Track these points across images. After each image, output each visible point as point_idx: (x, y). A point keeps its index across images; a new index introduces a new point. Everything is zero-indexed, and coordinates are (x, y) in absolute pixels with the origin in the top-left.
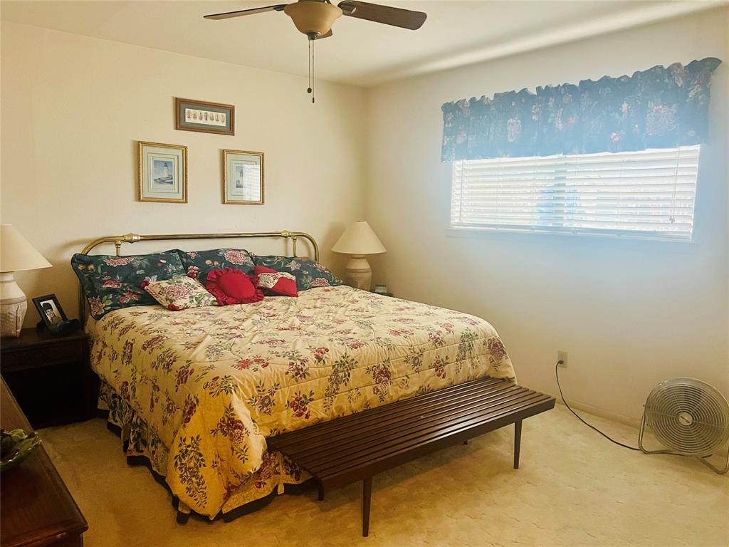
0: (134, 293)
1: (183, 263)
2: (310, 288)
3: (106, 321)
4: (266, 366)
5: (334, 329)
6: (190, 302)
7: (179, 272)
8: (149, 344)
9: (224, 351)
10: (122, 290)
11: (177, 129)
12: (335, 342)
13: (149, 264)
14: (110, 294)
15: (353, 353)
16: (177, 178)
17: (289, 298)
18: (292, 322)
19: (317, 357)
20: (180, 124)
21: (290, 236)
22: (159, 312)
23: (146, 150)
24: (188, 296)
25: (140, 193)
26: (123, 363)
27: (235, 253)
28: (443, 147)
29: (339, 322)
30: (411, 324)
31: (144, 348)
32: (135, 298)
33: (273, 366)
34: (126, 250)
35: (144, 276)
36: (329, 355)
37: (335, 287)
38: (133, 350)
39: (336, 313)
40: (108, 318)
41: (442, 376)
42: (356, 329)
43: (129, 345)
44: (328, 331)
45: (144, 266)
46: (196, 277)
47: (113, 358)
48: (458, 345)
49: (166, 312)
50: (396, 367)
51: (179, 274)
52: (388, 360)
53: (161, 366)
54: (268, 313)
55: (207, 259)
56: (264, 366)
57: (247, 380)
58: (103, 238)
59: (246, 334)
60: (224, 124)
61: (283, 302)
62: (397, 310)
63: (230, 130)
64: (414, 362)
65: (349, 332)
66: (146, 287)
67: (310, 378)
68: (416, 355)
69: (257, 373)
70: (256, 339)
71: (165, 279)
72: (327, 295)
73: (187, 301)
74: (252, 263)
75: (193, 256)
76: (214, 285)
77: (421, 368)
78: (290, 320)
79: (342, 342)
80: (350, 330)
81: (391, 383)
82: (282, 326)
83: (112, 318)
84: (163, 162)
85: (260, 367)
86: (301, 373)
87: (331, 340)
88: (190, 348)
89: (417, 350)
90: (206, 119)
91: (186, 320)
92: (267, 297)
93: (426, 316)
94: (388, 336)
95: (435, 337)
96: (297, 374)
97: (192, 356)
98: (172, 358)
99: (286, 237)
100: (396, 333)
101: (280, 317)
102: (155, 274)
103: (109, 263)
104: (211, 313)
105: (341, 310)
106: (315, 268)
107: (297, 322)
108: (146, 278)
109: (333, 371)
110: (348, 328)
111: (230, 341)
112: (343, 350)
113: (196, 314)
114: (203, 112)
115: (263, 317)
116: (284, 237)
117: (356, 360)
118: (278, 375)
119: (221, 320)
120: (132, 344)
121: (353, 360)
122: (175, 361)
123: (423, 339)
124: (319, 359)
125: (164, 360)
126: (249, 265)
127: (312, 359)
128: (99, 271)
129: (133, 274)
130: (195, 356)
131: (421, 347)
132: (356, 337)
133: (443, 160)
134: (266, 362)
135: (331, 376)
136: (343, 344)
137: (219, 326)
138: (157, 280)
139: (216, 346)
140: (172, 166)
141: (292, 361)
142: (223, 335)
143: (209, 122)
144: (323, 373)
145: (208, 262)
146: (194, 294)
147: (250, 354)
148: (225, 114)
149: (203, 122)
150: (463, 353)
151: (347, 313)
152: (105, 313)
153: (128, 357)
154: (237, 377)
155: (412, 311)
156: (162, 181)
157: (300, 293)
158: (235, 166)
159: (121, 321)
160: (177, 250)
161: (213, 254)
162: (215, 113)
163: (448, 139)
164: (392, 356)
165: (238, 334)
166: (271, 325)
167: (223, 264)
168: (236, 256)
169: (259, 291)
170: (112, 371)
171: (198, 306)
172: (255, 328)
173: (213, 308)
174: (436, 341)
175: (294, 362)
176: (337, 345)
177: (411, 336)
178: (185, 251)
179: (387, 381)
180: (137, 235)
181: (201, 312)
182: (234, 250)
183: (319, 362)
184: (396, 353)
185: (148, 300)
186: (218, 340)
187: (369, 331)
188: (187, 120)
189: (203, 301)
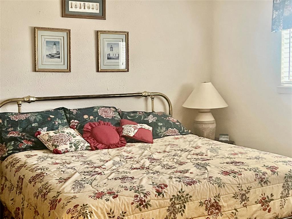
0: (29, 140)
1: (67, 118)
2: (164, 137)
3: (8, 161)
4: (116, 197)
5: (175, 170)
6: (70, 147)
7: (63, 125)
8: (34, 178)
9: (86, 185)
10: (20, 138)
11: (62, 17)
12: (174, 179)
13: (41, 119)
14: (12, 141)
15: (187, 189)
16: (63, 53)
17: (146, 144)
18: (144, 163)
19: (158, 191)
20: (65, 13)
21: (149, 96)
22: (46, 155)
23: (39, 33)
24: (68, 143)
25: (35, 66)
26: (17, 194)
27: (106, 109)
28: (272, 19)
29: (181, 164)
30: (242, 167)
31: (30, 182)
32: (30, 144)
33: (122, 198)
34: (26, 108)
35: (37, 128)
36: (168, 190)
37: (184, 136)
38: (23, 183)
39: (180, 156)
40: (9, 159)
41: (267, 210)
42: (193, 169)
43: (21, 179)
44: (170, 171)
45: (38, 120)
46: (76, 128)
47: (11, 189)
48: (282, 184)
49: (51, 155)
50: (226, 202)
51: (64, 126)
52: (219, 196)
53: (40, 196)
54: (127, 156)
55: (85, 115)
56: (114, 198)
57: (100, 208)
58: (8, 100)
59: (106, 172)
60: (98, 12)
61: (140, 148)
62: (232, 154)
63: (102, 16)
64: (242, 198)
65: (187, 171)
66: (38, 136)
67: (152, 208)
68: (244, 192)
69: (109, 202)
70: (113, 176)
71: (53, 130)
72: (176, 142)
73: (68, 147)
74: (120, 118)
75: (75, 112)
76: (89, 135)
77: (248, 203)
78: (142, 162)
79: (179, 180)
80: (188, 170)
81: (222, 215)
82: (134, 166)
83: (12, 159)
84: (52, 42)
85: (111, 198)
86: (144, 204)
87: (171, 178)
88: (61, 182)
89: (244, 188)
90: (84, 8)
91: (64, 161)
92: (129, 144)
93: (255, 160)
94: (219, 176)
95: (261, 178)
96: (140, 205)
97: (61, 189)
98: (47, 190)
99: (146, 96)
100: (226, 173)
101: (135, 159)
102: (45, 126)
103: (13, 118)
104: (84, 155)
105: (184, 154)
106: (168, 120)
107: (147, 163)
108: (39, 129)
109: (171, 203)
110: (186, 169)
111: (92, 178)
112: (180, 186)
113: (72, 156)
114: (82, 3)
115: (122, 159)
116: (144, 96)
117: (190, 194)
118: (125, 205)
119: (90, 161)
120: (23, 179)
121: (188, 195)
122: (49, 192)
123: (249, 179)
124: (159, 193)
125: (42, 191)
126: (116, 119)
127: (153, 193)
128: (6, 124)
129: (30, 126)
130: (64, 188)
131: (247, 185)
132: (192, 176)
133: (273, 30)
134: (116, 194)
135: (169, 207)
136: (180, 181)
137: (87, 166)
138: (47, 131)
139: (81, 181)
140: (59, 45)
141: (137, 194)
142: (88, 172)
143: (87, 10)
144: (162, 204)
145: (86, 117)
146: (73, 141)
147: (105, 188)
148: (98, 4)
149: (82, 10)
150: (287, 191)
151: (189, 157)
152: (8, 156)
153: (20, 189)
154: (93, 205)
155: (243, 156)
156: (52, 56)
157: (155, 140)
158: (106, 43)
159: (18, 161)
160: (63, 108)
161: (89, 111)
162: (91, 4)
163: (277, 13)
164: (222, 193)
165: (100, 172)
166: (127, 165)
167: (97, 118)
168: (106, 112)
169: (123, 139)
170: (10, 200)
171: (76, 150)
172: (114, 167)
173: (87, 152)
174: (262, 181)
175: (138, 194)
176: (175, 182)
177: (239, 176)
178: (68, 108)
179: (217, 213)
180: (34, 97)
181: (77, 155)
182: (106, 107)
183: (159, 195)
184: (225, 190)
185: (39, 146)
186: (83, 176)
187: (204, 171)
188: (70, 10)
189: (80, 147)
